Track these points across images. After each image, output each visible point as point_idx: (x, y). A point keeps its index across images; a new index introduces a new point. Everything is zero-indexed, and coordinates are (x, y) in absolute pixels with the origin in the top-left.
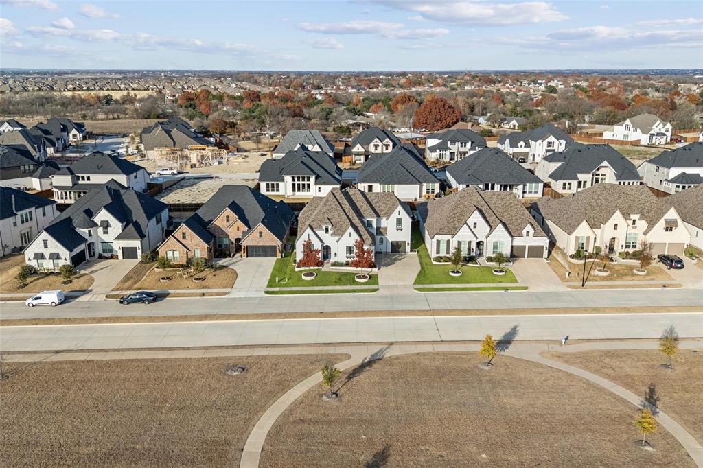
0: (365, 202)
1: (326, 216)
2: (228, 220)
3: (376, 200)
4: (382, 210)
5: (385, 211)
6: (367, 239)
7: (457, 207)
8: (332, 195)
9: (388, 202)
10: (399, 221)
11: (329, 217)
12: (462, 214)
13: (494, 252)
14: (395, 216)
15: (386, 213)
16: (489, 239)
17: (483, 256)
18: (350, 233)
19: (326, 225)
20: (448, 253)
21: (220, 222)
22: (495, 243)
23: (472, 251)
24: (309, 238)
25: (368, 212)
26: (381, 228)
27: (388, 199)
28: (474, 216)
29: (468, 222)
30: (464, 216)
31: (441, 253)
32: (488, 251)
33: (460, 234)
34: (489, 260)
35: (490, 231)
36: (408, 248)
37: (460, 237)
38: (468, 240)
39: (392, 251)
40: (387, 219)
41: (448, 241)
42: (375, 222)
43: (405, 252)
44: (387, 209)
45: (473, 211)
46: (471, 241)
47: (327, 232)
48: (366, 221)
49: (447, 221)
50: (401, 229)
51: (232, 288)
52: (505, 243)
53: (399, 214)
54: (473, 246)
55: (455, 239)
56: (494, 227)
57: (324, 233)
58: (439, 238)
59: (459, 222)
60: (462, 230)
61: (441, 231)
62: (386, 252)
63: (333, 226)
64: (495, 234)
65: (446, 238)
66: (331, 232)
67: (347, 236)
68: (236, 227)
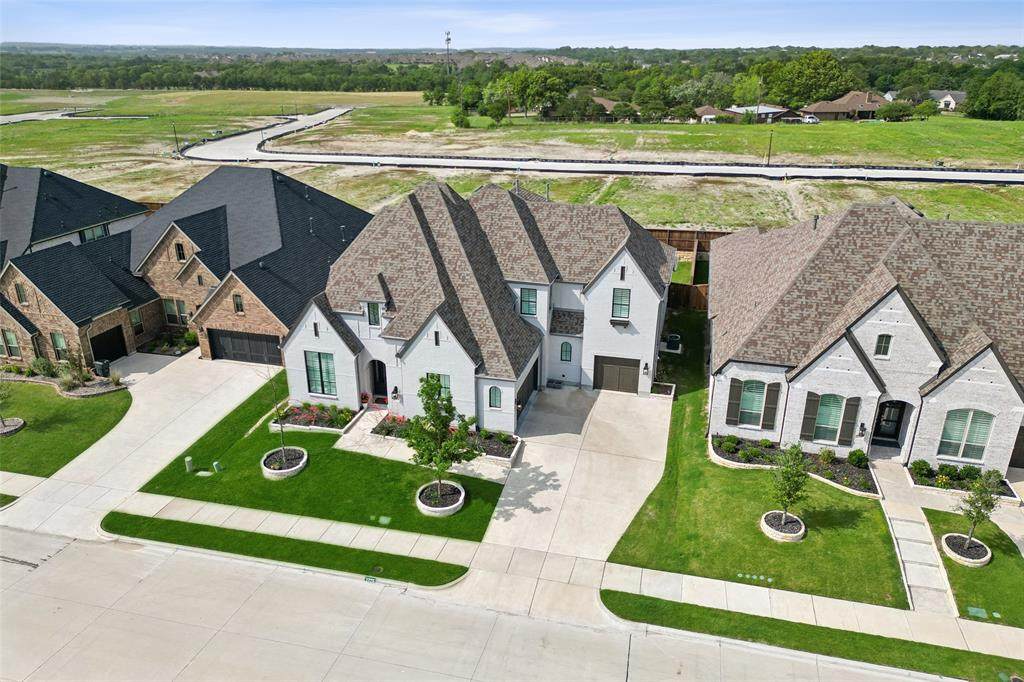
0: (523, 232)
1: (380, 269)
2: (181, 256)
3: (562, 228)
4: (575, 260)
5: (585, 263)
6: (494, 354)
7: (822, 270)
8: (409, 205)
9: (597, 236)
10: (620, 297)
11: (386, 275)
12: (838, 296)
13: (945, 447)
14: (610, 281)
15: (587, 270)
16: (932, 400)
17: (897, 446)
18: (437, 333)
19: (369, 299)
20: (769, 425)
21: (163, 259)
22: (953, 415)
23: (857, 431)
24: (317, 334)
25: (525, 263)
26: (569, 313)
27: (599, 226)
28: (883, 310)
29: (857, 332)
30: (843, 304)
31: (742, 422)
32: (922, 440)
33: (819, 369)
34: (923, 474)
35: (942, 370)
36: (645, 382)
37: (818, 380)
38: (847, 393)
39: (598, 384)
40: (586, 288)
41: (774, 389)
42: (542, 297)
43: (635, 390)
44: (590, 256)
45: (882, 290)
46: (858, 399)
47: (374, 321)
48: (517, 291)
49: (778, 317)
50: (626, 324)
51: (48, 476)
52: (995, 421)
53: (622, 278)
54: (867, 416)
55: (797, 385)
56: (957, 359)
57: (365, 324)
58: (744, 374)
59: (821, 326)
60: (831, 357)
61: (751, 351)
62: (579, 385)
63: (390, 305)
64: (960, 381)
65: (767, 377)
66: (384, 323)
67: (426, 340)
68: (194, 277)
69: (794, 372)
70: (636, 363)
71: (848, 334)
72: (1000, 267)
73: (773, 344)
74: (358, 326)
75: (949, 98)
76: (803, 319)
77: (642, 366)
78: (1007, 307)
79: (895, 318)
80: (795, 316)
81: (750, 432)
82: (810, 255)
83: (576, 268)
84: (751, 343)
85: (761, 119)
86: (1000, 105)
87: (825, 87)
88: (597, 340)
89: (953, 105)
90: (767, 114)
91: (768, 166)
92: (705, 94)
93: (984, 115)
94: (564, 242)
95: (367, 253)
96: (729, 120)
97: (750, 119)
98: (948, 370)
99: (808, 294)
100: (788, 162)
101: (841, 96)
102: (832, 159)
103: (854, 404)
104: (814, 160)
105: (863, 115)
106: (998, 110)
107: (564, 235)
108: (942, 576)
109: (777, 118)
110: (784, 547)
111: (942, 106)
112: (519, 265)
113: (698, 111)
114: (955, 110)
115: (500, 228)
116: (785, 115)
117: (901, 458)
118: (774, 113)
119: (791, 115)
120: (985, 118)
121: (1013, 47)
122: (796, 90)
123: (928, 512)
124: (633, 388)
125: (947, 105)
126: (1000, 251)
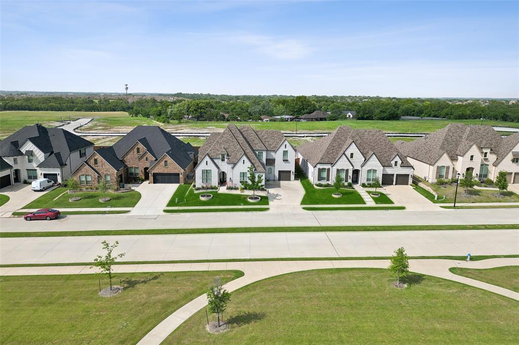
1: (223, 146)
2: (139, 152)
4: (271, 145)
5: (273, 145)
6: (258, 166)
7: (335, 141)
8: (228, 129)
9: (276, 138)
10: (285, 153)
12: (340, 146)
13: (368, 180)
14: (282, 149)
15: (275, 147)
16: (364, 168)
17: (358, 183)
18: (244, 161)
19: (222, 153)
20: (328, 180)
21: (132, 153)
22: (369, 171)
23: (349, 177)
24: (207, 164)
25: (259, 145)
26: (270, 160)
27: (276, 136)
28: (351, 147)
29: (346, 153)
30: (342, 148)
31: (322, 180)
32: (363, 178)
33: (338, 163)
34: (364, 185)
35: (365, 160)
36: (292, 177)
37: (339, 165)
38: (345, 168)
39: (279, 180)
40: (275, 152)
41: (329, 170)
42: (264, 154)
43: (290, 180)
44: (275, 143)
45: (350, 143)
46: (348, 169)
47: (223, 160)
48: (257, 153)
49: (327, 152)
50: (287, 160)
51: (134, 207)
52: (377, 172)
53: (285, 148)
54: (350, 174)
55: (334, 167)
56: (367, 158)
57: (220, 161)
58: (321, 166)
59: (337, 154)
60: (341, 159)
61: (322, 160)
62: (274, 180)
63: (228, 155)
64: (369, 163)
65: (327, 167)
66: (226, 160)
67: (241, 163)
68: (145, 158)
69: (333, 164)
70: (290, 172)
71: (344, 154)
72: (373, 139)
73: (327, 158)
74: (219, 162)
75: (350, 114)
76: (333, 152)
77: (292, 173)
78: (376, 147)
79: (353, 149)
80: (331, 152)
81: (324, 182)
82: (332, 138)
83: (271, 147)
84: (322, 159)
85: (286, 120)
86: (368, 115)
87: (307, 109)
88: (279, 166)
89: (351, 116)
90: (288, 118)
91: (296, 134)
92: (262, 111)
93: (362, 118)
94: (267, 140)
95: (218, 142)
96: (275, 121)
97: (282, 120)
98: (366, 161)
99: (333, 147)
100: (303, 132)
101: (312, 113)
102: (317, 131)
103: (347, 171)
104: (311, 132)
105: (321, 119)
106: (367, 117)
107: (266, 138)
108: (371, 199)
109: (292, 120)
110: (339, 198)
111: (348, 116)
112: (258, 146)
113: (262, 117)
114: (353, 118)
115: (250, 136)
116: (294, 118)
117: (359, 184)
118: (290, 118)
119: (297, 119)
120: (363, 120)
121: (369, 97)
122: (296, 110)
123: (367, 192)
124: (289, 179)
125: (349, 116)
126: (373, 135)
